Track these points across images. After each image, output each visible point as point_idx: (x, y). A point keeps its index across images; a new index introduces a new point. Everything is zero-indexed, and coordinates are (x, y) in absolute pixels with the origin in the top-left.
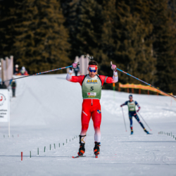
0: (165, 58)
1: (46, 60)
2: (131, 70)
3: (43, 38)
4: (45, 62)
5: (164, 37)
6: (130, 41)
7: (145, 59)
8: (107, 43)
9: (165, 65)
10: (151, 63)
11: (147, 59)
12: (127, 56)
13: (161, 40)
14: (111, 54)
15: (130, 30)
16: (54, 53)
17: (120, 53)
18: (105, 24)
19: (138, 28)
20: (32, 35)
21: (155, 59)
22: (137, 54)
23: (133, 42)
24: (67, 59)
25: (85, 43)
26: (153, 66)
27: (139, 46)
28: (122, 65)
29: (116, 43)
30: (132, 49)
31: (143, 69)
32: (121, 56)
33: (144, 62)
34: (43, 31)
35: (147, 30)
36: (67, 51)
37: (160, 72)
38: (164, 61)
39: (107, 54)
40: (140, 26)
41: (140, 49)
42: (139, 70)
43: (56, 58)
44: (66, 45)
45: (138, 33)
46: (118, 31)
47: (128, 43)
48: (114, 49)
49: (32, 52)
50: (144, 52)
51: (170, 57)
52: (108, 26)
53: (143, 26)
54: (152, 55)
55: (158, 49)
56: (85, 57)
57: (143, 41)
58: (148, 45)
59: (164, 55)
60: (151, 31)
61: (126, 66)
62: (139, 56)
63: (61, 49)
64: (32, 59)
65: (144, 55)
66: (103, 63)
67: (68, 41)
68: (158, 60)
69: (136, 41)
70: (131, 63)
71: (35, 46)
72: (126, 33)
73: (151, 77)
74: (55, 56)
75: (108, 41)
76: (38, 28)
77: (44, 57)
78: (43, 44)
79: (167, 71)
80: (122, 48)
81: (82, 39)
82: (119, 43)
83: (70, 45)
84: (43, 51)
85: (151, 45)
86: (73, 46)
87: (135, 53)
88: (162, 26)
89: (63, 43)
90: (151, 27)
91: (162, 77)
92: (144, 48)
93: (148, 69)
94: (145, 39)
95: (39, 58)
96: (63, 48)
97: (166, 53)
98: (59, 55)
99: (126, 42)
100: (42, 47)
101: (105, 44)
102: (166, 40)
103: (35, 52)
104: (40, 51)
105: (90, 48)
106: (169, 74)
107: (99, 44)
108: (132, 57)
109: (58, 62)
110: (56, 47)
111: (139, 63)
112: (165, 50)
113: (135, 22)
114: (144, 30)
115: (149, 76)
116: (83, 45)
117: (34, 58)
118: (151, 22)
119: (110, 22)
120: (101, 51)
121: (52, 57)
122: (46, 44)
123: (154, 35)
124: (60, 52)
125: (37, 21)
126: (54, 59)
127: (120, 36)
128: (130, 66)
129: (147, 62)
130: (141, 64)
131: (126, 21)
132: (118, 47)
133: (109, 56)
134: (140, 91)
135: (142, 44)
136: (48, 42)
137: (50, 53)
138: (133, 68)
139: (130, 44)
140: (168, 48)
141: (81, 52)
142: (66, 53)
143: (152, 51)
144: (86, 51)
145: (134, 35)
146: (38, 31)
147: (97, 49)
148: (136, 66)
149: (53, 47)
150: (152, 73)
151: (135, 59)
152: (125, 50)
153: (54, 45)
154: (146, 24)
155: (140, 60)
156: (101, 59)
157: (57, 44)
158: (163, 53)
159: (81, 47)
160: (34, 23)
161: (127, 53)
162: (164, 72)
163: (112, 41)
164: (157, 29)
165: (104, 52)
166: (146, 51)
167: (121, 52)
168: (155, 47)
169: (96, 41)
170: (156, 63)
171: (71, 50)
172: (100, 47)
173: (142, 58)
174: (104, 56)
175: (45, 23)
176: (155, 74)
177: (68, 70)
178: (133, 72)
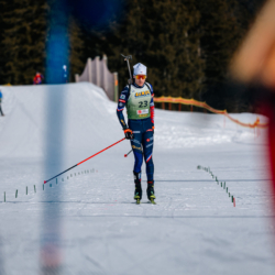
0: (218, 59)
2: (170, 76)
3: (43, 33)
5: (216, 30)
6: (167, 35)
7: (189, 61)
8: (135, 39)
9: (217, 69)
10: (197, 66)
11: (192, 61)
12: (163, 58)
13: (213, 34)
14: (141, 54)
15: (167, 20)
17: (153, 53)
18: (132, 12)
19: (178, 16)
20: (28, 28)
21: (204, 61)
22: (177, 54)
23: (171, 37)
24: (77, 62)
25: (104, 38)
26: (200, 71)
27: (180, 42)
28: (157, 70)
29: (147, 38)
30: (170, 48)
31: (187, 75)
32: (155, 56)
33: (188, 65)
34: (44, 22)
35: (191, 19)
36: (78, 50)
37: (211, 79)
38: (217, 63)
39: (135, 54)
40: (181, 13)
41: (181, 47)
42: (180, 77)
44: (76, 41)
45: (179, 24)
46: (150, 21)
47: (165, 38)
48: (145, 48)
49: (28, 52)
50: (187, 51)
52: (135, 15)
53: (186, 14)
54: (199, 54)
55: (208, 46)
56: (101, 59)
57: (186, 35)
58: (193, 41)
59: (216, 55)
60: (198, 21)
62: (180, 56)
64: (28, 62)
65: (188, 56)
67: (79, 37)
68: (207, 63)
69: (176, 36)
70: (168, 66)
71: (33, 44)
72: (161, 23)
73: (198, 86)
75: (136, 36)
76: (37, 18)
78: (43, 41)
81: (99, 34)
82: (152, 38)
84: (43, 50)
85: (198, 41)
86: (87, 43)
87: (175, 52)
88: (214, 14)
90: (198, 15)
92: (187, 45)
93: (193, 75)
94: (189, 33)
95: (37, 60)
97: (220, 51)
99: (161, 36)
100: (42, 45)
101: (132, 40)
102: (219, 34)
103: (32, 52)
104: (40, 51)
105: (110, 46)
107: (123, 40)
108: (171, 58)
111: (180, 66)
112: (218, 48)
113: (174, 8)
114: (187, 20)
115: (194, 85)
116: (100, 42)
117: (31, 60)
118: (198, 8)
119: (138, 8)
120: (126, 50)
123: (202, 27)
125: (35, 8)
127: (152, 28)
128: (168, 71)
129: (192, 65)
130: (183, 68)
131: (162, 7)
132: (150, 44)
134: (180, 107)
135: (184, 40)
138: (172, 74)
139: (168, 40)
140: (221, 44)
141: (98, 51)
142: (77, 53)
143: (199, 50)
145: (173, 27)
146: (37, 22)
147: (121, 47)
148: (176, 71)
150: (200, 81)
151: (175, 62)
152: (161, 49)
154: (190, 11)
155: (182, 62)
158: (215, 52)
159: (97, 45)
160: (30, 11)
161: (163, 53)
162: (216, 79)
163: (141, 35)
164: (205, 18)
165: (131, 51)
166: (190, 49)
167: (155, 51)
168: (202, 45)
169: (118, 36)
170: (205, 67)
171: (83, 49)
172: (125, 44)
173: (184, 59)
175: (46, 11)
176: (203, 83)
177: (77, 77)
178: (172, 79)
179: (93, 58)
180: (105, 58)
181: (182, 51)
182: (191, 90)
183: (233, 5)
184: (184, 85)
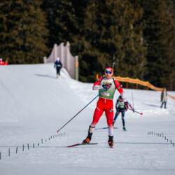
0: (157, 47)
1: (20, 47)
2: (118, 60)
3: (17, 23)
4: (19, 50)
5: (156, 24)
6: (117, 27)
7: (133, 49)
8: (91, 30)
9: (156, 55)
10: (140, 52)
11: (136, 48)
12: (113, 45)
13: (153, 27)
14: (95, 42)
15: (117, 15)
16: (29, 39)
17: (105, 41)
18: (88, 8)
19: (126, 12)
20: (5, 19)
21: (145, 48)
22: (124, 43)
23: (120, 29)
24: (44, 47)
25: (65, 28)
26: (142, 56)
27: (127, 33)
28: (108, 55)
29: (100, 29)
30: (119, 37)
31: (132, 60)
32: (107, 44)
33: (133, 52)
34: (17, 14)
35: (136, 14)
36: (45, 38)
37: (151, 63)
38: (156, 50)
39: (90, 41)
40: (128, 10)
41: (128, 36)
42: (126, 61)
43: (32, 46)
44: (42, 30)
45: (126, 18)
46: (103, 15)
47: (115, 30)
48: (98, 37)
49: (4, 37)
50: (132, 40)
51: (163, 46)
52: (91, 10)
53: (132, 10)
54: (142, 43)
55: (149, 37)
56: (65, 45)
57: (132, 27)
58: (137, 32)
59: (155, 44)
60: (141, 16)
61: (112, 55)
62: (127, 44)
63: (37, 35)
64: (4, 46)
65: (133, 44)
66: (85, 52)
67: (45, 26)
68: (148, 50)
69: (124, 28)
70: (117, 52)
71: (8, 32)
72: (112, 17)
73: (140, 69)
74: (30, 43)
75: (92, 27)
76: (12, 11)
77: (18, 44)
78: (17, 29)
79: (159, 63)
80: (108, 35)
81: (62, 24)
82: (104, 29)
83: (48, 31)
84: (16, 37)
85: (141, 32)
86: (52, 32)
87: (123, 41)
88: (154, 11)
89: (40, 28)
90: (142, 11)
91: (153, 69)
92: (133, 35)
93: (137, 59)
94: (134, 26)
95: (12, 45)
96: (40, 35)
97: (159, 41)
98: (34, 42)
99: (112, 28)
100: (16, 32)
101: (88, 31)
102: (158, 27)
103: (7, 38)
104: (14, 38)
105: (70, 34)
106: (161, 66)
107: (81, 30)
108: (119, 45)
109: (34, 50)
110: (31, 33)
111: (126, 52)
112: (157, 38)
113: (123, 5)
114: (133, 15)
115: (138, 68)
116: (63, 31)
117: (6, 45)
118: (141, 6)
119: (94, 5)
120: (83, 38)
121: (27, 44)
122: (20, 28)
123: (145, 21)
124: (36, 38)
125: (10, 3)
126: (29, 47)
127: (105, 21)
128: (116, 56)
129: (136, 52)
130: (129, 54)
131: (113, 5)
132: (103, 34)
133: (92, 44)
134: (127, 85)
135: (130, 31)
136: (22, 27)
137: (25, 40)
138: (120, 58)
139: (117, 31)
140: (160, 36)
141: (60, 38)
142: (43, 40)
143: (142, 39)
144: (66, 38)
145: (122, 20)
146: (12, 14)
147: (79, 35)
148: (123, 56)
149: (27, 33)
150: (142, 65)
151: (122, 48)
152: (111, 38)
153: (30, 30)
154: (135, 8)
155: (128, 49)
156: (83, 47)
157: (32, 30)
158: (154, 42)
159: (60, 34)
160: (6, 5)
161: (113, 41)
162: (155, 64)
163: (96, 26)
164: (148, 14)
165: (87, 39)
166: (135, 39)
167: (107, 40)
168: (145, 35)
169: (77, 27)
170: (146, 53)
171: (48, 37)
172: (82, 34)
173: (130, 46)
174: (87, 44)
175: (20, 5)
176: (145, 66)
177: (45, 59)
178: (120, 62)
179: (58, 44)
180: (68, 44)
181: (128, 40)
182: (135, 71)
183: (168, 4)
184: (130, 68)
